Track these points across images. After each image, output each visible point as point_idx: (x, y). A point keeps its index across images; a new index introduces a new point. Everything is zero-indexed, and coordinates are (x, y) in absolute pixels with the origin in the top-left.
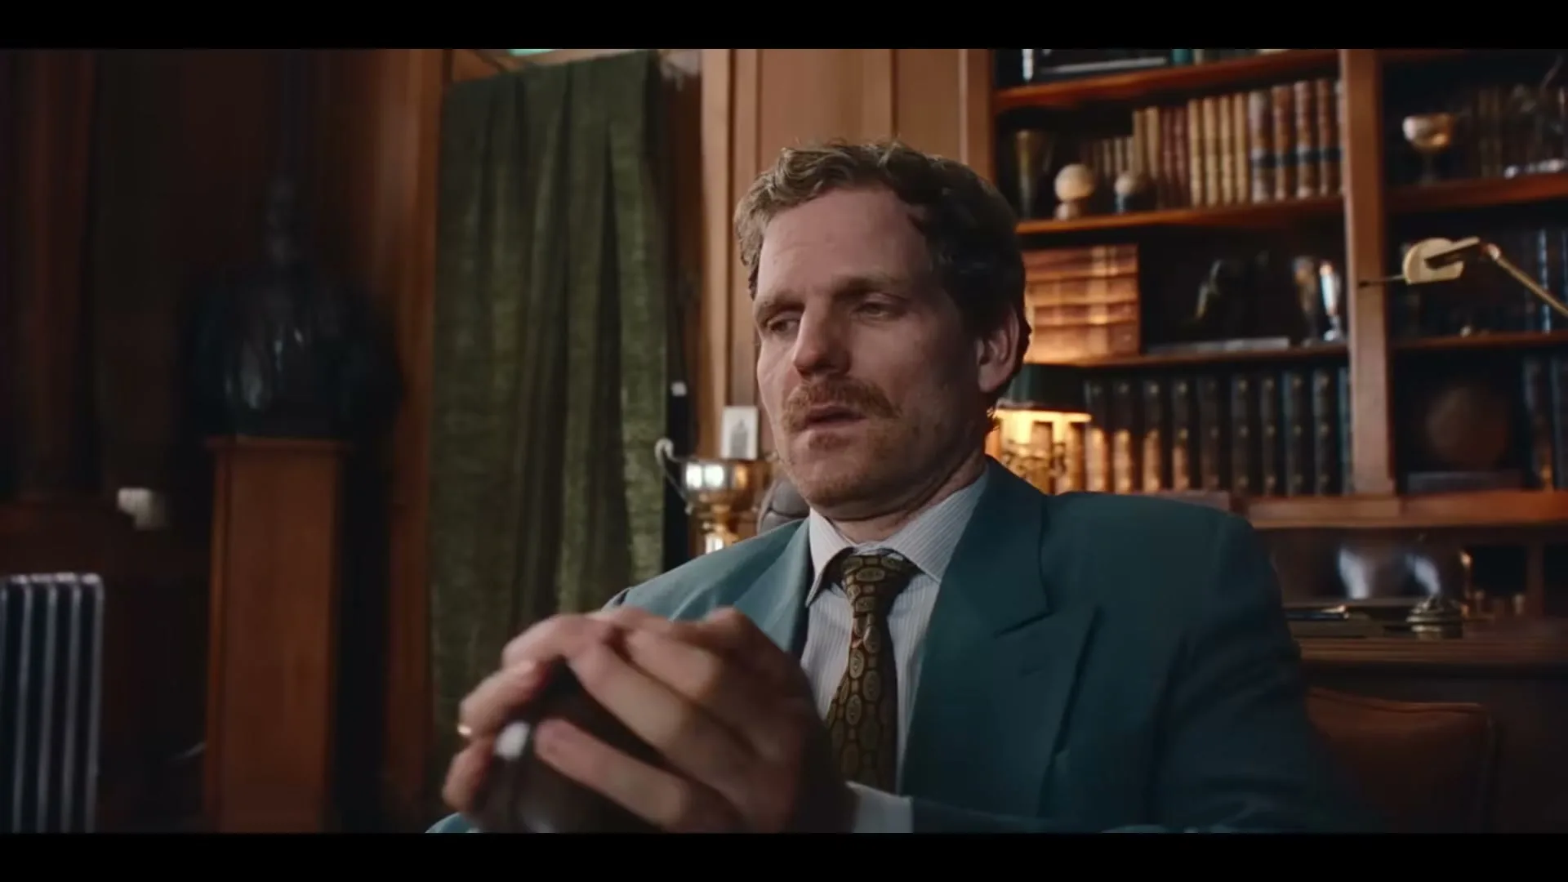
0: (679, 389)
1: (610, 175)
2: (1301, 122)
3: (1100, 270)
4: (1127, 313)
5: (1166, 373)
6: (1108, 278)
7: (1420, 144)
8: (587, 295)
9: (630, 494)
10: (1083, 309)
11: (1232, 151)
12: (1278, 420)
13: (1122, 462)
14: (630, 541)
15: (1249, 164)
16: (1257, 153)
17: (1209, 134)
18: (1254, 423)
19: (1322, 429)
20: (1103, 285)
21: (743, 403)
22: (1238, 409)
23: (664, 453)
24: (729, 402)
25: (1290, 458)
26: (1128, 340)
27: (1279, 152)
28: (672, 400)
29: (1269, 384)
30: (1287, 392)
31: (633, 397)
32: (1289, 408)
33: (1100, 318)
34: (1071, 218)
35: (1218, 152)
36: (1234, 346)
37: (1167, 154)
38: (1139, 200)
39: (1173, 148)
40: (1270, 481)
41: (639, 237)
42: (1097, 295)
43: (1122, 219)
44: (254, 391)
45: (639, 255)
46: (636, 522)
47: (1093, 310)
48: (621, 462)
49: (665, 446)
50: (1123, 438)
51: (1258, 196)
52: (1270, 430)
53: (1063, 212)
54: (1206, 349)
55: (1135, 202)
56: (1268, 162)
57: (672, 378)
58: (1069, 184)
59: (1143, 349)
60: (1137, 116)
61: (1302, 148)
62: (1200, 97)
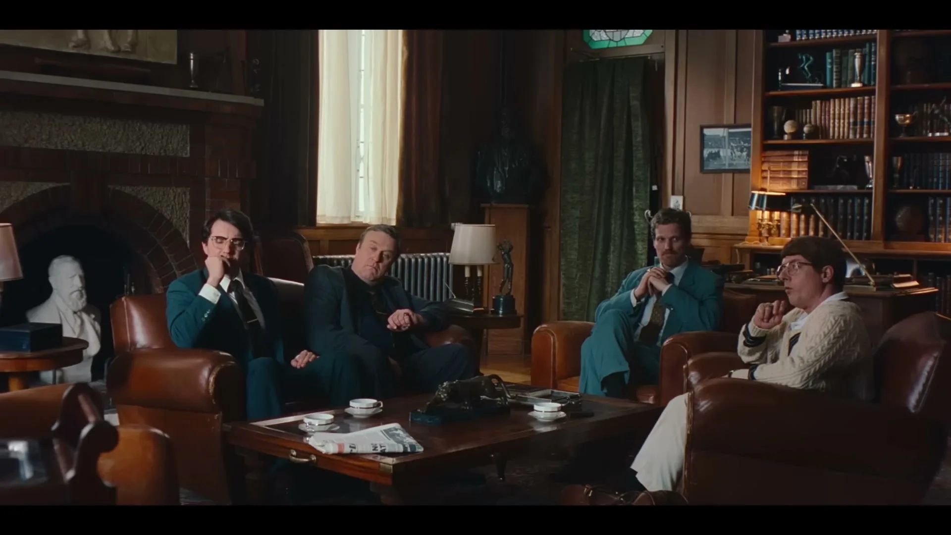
0: (655, 188)
1: (629, 107)
2: (866, 111)
3: (796, 159)
4: (805, 175)
5: (818, 196)
6: (799, 162)
7: (899, 123)
8: (620, 152)
9: (636, 227)
10: (790, 172)
11: (844, 119)
12: (853, 214)
13: (802, 225)
14: (636, 244)
15: (849, 123)
16: (852, 120)
17: (837, 112)
18: (845, 214)
19: (866, 218)
20: (796, 164)
21: (678, 194)
22: (840, 209)
23: (647, 214)
24: (673, 194)
25: (856, 227)
26: (804, 184)
27: (859, 120)
28: (652, 192)
29: (850, 201)
30: (856, 205)
31: (637, 191)
32: (856, 209)
33: (795, 176)
34: (788, 140)
35: (839, 119)
36: (840, 188)
37: (823, 117)
38: (812, 135)
39: (825, 115)
40: (849, 234)
41: (640, 132)
42: (795, 167)
43: (805, 141)
44: (498, 185)
45: (639, 139)
46: (638, 237)
47: (793, 173)
48: (633, 215)
49: (648, 212)
50: (803, 217)
51: (851, 136)
52: (850, 217)
53: (786, 137)
54: (831, 188)
55: (810, 136)
56: (855, 123)
57: (652, 184)
58: (788, 127)
59: (809, 187)
60: (813, 103)
61: (866, 120)
62: (834, 99)
